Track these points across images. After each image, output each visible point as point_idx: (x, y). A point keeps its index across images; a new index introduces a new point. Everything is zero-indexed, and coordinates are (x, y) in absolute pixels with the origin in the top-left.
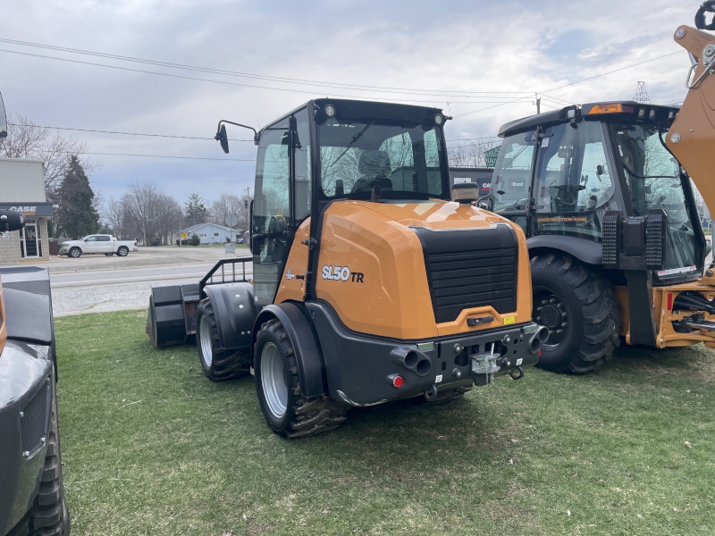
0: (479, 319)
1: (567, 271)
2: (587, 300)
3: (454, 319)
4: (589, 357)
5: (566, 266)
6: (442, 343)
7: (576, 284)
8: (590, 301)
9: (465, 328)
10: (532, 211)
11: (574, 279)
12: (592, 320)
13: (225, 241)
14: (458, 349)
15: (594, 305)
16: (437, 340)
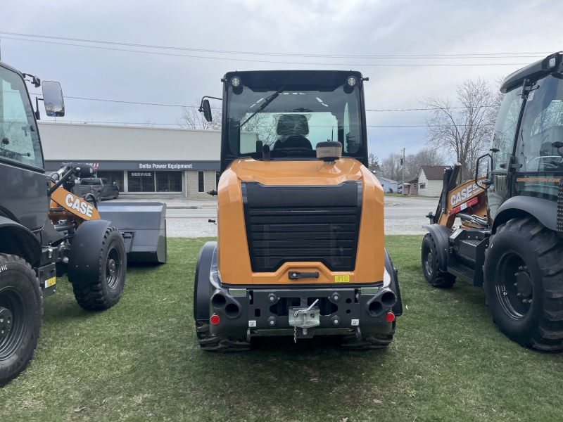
0: (297, 273)
1: (534, 236)
2: (548, 270)
3: (274, 270)
4: (548, 334)
5: (533, 232)
6: (254, 291)
7: (540, 252)
8: (551, 272)
9: (285, 280)
10: (512, 170)
11: (540, 246)
12: (551, 294)
13: (389, 191)
14: (272, 299)
15: (556, 278)
16: (250, 288)
